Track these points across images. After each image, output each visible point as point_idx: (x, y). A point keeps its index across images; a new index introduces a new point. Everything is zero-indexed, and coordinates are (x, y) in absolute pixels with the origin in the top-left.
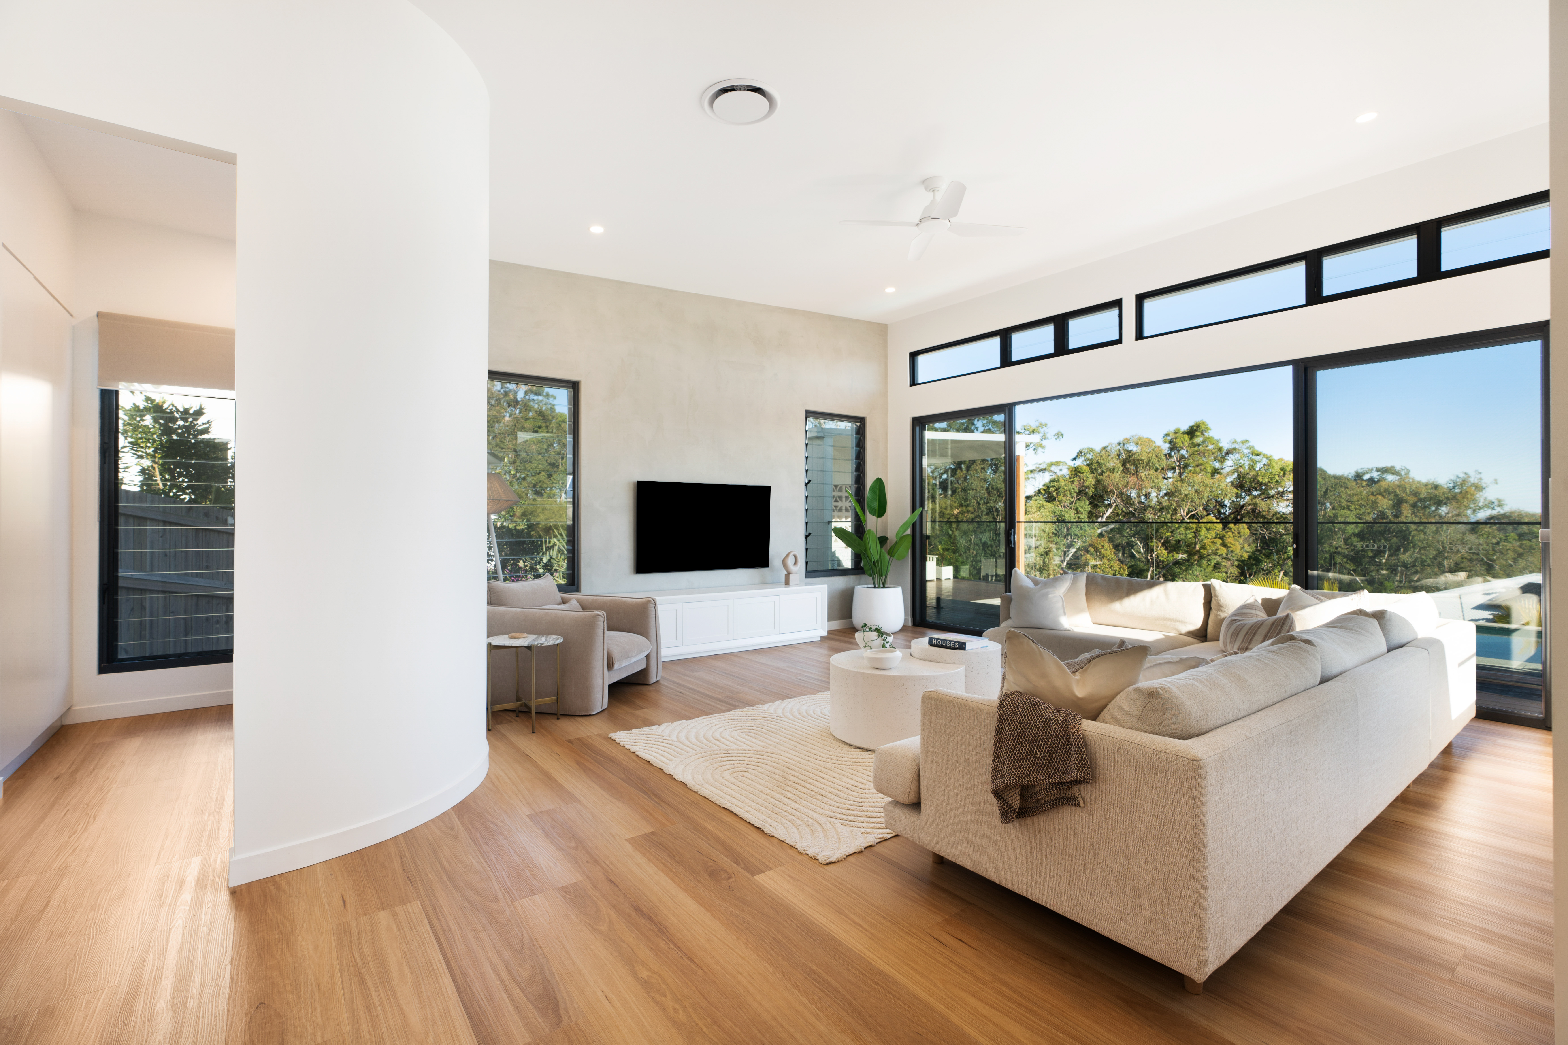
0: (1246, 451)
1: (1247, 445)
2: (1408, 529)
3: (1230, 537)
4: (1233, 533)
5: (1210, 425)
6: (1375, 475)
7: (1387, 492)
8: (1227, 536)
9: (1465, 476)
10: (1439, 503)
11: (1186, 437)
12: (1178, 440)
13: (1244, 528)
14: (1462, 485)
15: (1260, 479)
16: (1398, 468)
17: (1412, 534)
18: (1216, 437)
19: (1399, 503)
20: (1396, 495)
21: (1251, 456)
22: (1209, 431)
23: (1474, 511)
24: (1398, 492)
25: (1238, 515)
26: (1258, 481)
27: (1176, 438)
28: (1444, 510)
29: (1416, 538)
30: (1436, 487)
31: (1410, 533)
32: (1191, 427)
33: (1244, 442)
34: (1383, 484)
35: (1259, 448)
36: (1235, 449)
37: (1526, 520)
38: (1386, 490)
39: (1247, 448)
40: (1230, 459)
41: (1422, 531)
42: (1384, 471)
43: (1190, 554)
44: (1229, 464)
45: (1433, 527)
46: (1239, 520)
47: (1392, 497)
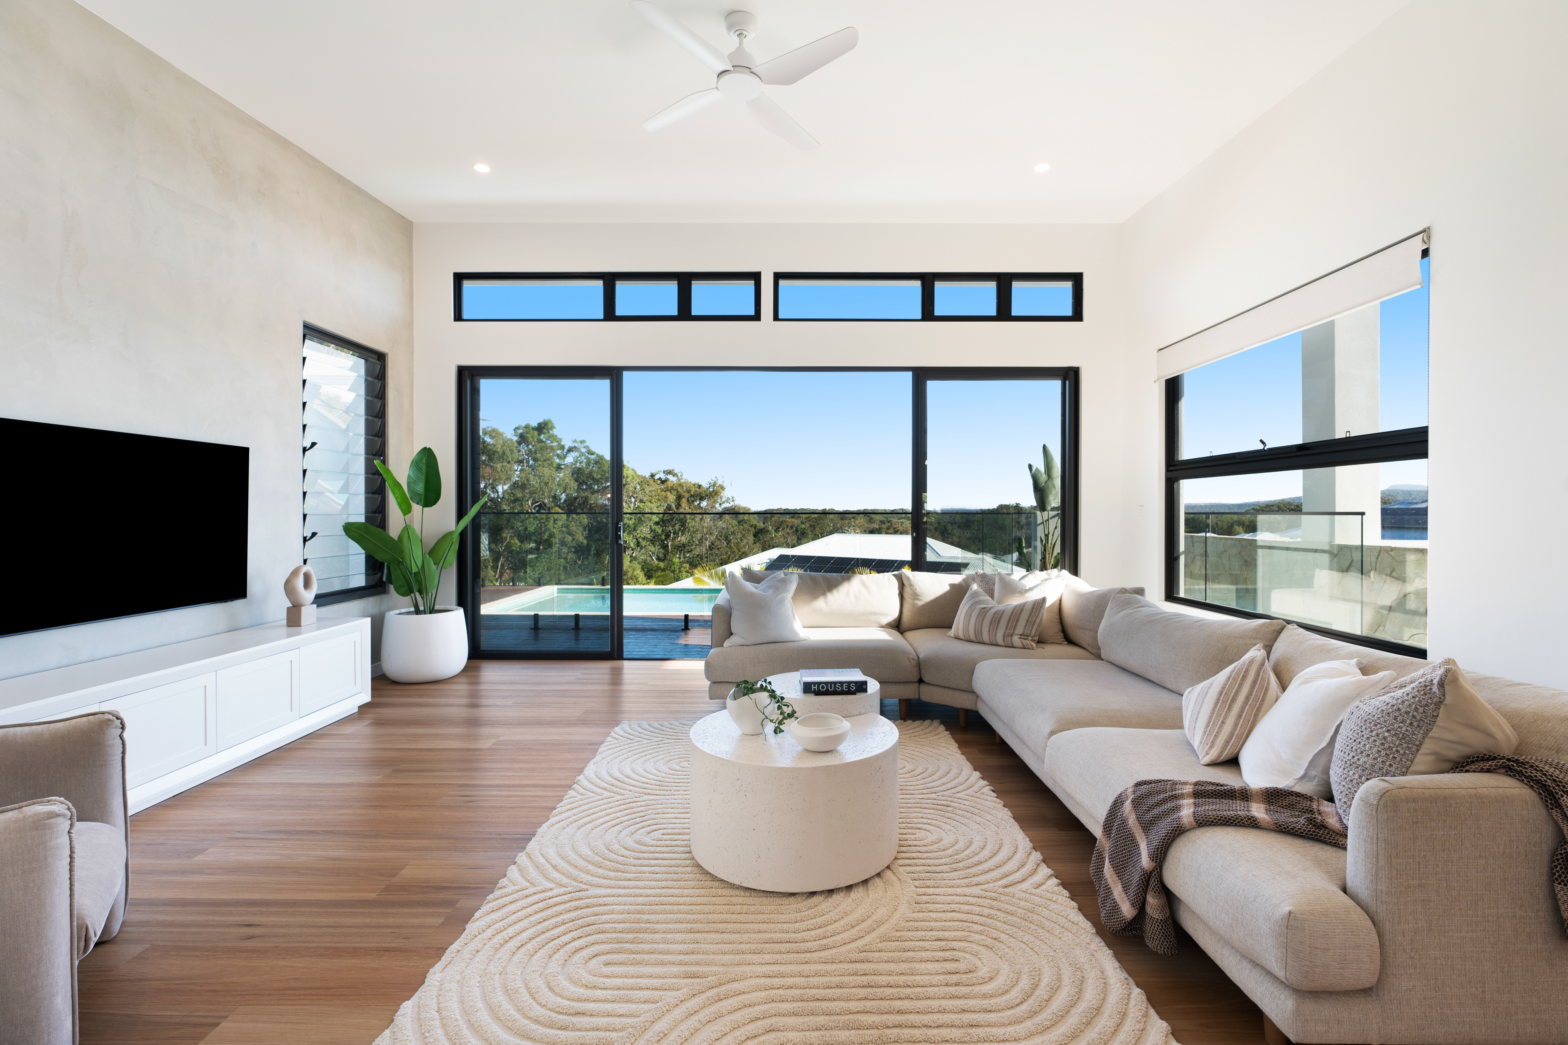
0: (584, 450)
1: (585, 445)
2: (685, 517)
3: (573, 526)
4: (575, 522)
5: (556, 423)
6: (663, 477)
7: (671, 489)
8: (571, 526)
9: (716, 479)
10: (702, 499)
11: (536, 433)
12: (528, 435)
13: (584, 518)
14: (714, 485)
15: (595, 475)
16: (676, 471)
17: (688, 522)
18: (559, 436)
19: (679, 498)
20: (678, 492)
21: (587, 455)
22: (554, 430)
23: (720, 504)
24: (679, 490)
25: (572, 506)
26: (593, 477)
27: (527, 433)
28: (704, 504)
29: (690, 525)
30: (700, 486)
31: (686, 521)
32: (539, 424)
33: (583, 442)
34: (669, 483)
35: (593, 449)
36: (575, 447)
37: (742, 511)
38: (672, 488)
39: (584, 447)
40: (571, 456)
41: (693, 519)
42: (669, 472)
43: (538, 543)
44: (569, 459)
45: (700, 516)
46: (572, 511)
47: (675, 493)
